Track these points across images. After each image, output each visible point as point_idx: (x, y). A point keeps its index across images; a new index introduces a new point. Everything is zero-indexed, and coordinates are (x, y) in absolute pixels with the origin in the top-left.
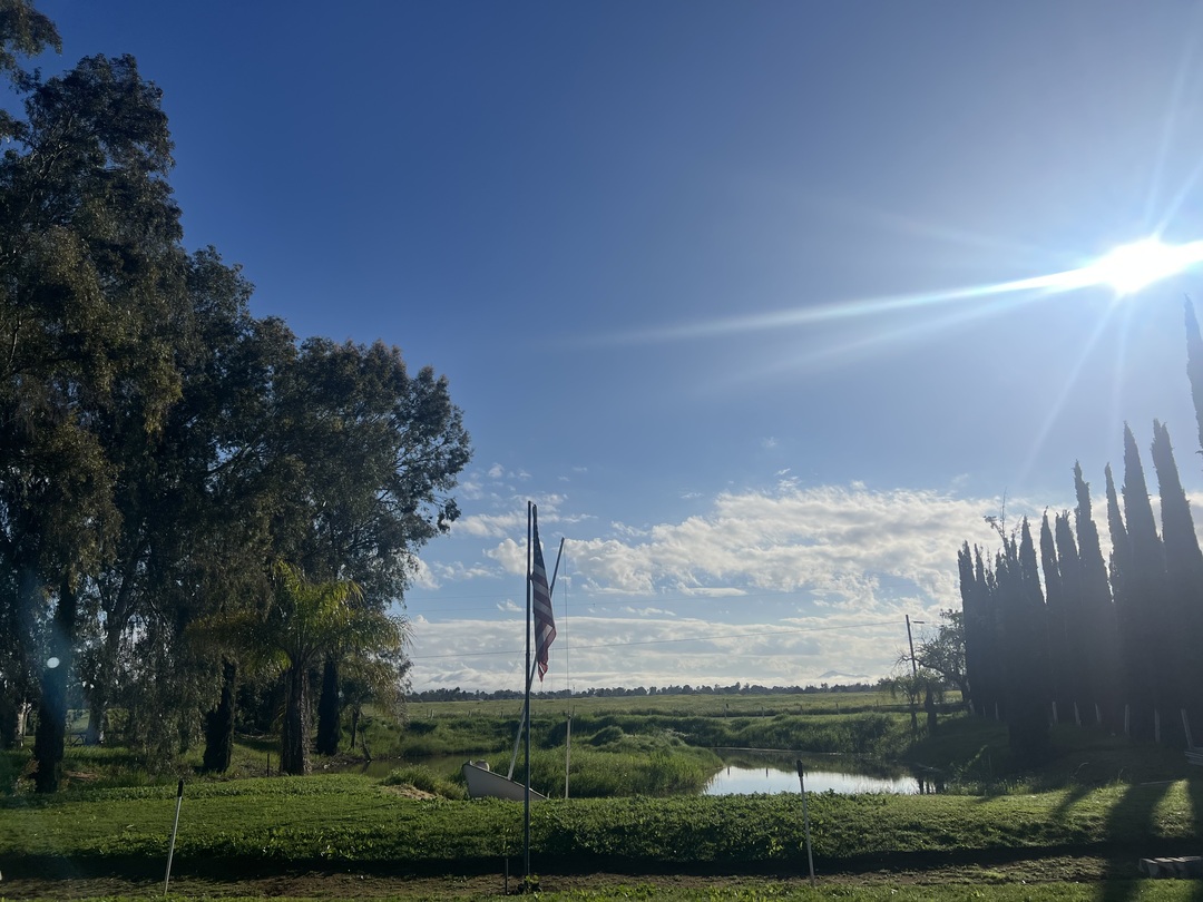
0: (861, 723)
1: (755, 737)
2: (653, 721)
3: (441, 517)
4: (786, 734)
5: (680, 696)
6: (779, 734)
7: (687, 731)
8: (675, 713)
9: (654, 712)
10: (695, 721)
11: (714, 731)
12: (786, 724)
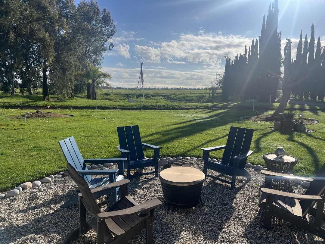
0: (200, 96)
1: (178, 98)
2: (157, 95)
3: (110, 47)
4: (185, 98)
5: (165, 90)
6: (183, 98)
7: (164, 97)
8: (163, 93)
9: (158, 93)
10: (166, 95)
11: (170, 97)
12: (185, 96)
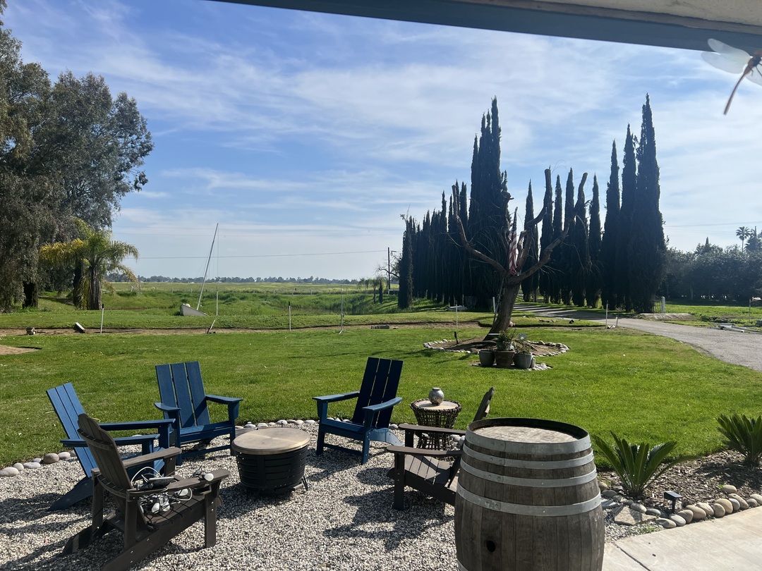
3: (136, 182)
4: (319, 303)
6: (316, 303)
12: (320, 298)
